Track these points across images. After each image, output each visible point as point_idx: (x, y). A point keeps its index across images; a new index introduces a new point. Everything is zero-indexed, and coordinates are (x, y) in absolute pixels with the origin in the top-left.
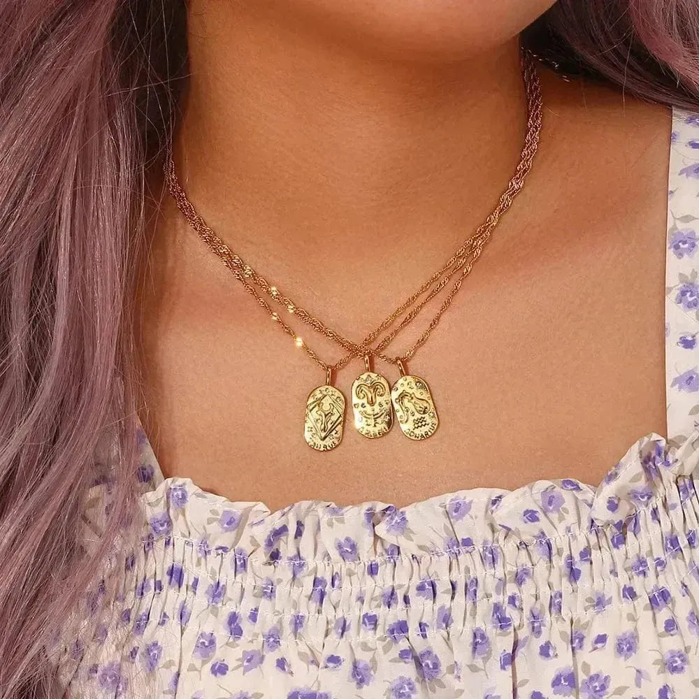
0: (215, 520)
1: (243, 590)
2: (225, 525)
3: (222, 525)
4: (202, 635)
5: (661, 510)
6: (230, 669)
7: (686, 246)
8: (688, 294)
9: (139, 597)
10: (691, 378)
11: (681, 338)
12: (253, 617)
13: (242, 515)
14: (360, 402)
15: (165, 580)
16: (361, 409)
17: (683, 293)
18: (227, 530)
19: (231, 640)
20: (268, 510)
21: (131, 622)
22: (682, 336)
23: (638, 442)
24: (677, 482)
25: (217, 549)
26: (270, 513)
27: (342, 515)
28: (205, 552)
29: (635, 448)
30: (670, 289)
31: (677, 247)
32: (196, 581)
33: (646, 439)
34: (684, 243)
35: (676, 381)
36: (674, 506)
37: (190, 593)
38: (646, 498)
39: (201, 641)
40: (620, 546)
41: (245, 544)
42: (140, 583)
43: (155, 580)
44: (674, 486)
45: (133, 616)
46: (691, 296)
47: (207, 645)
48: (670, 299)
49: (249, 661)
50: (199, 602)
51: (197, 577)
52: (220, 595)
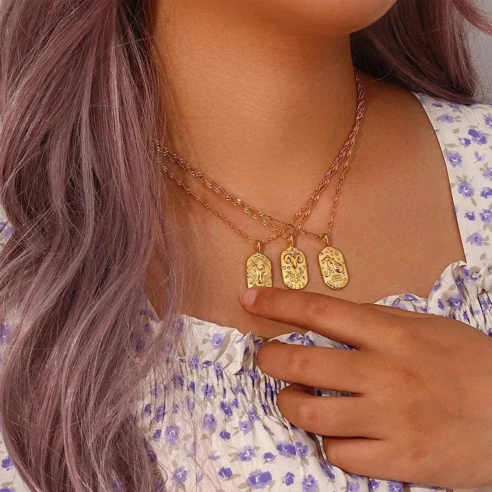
0: (208, 340)
1: (225, 390)
2: (215, 344)
3: (213, 343)
4: (206, 415)
5: (469, 313)
6: (232, 434)
7: (456, 160)
8: (464, 188)
9: (154, 396)
10: (477, 238)
11: (466, 214)
12: (236, 405)
13: (225, 337)
14: (287, 265)
15: (171, 384)
16: (287, 270)
17: (461, 187)
18: (216, 347)
19: (227, 418)
20: (241, 334)
21: (152, 413)
22: (466, 212)
23: (451, 265)
24: (478, 299)
25: (203, 364)
26: (242, 335)
28: (195, 365)
29: (449, 268)
30: (454, 185)
31: (451, 161)
32: (193, 384)
33: (456, 264)
34: (455, 159)
35: (468, 239)
36: (478, 312)
37: (191, 392)
38: (459, 302)
39: (207, 419)
42: (153, 387)
44: (477, 300)
45: (152, 409)
46: (466, 189)
47: (210, 422)
48: (455, 191)
49: (245, 427)
50: (198, 396)
51: (193, 382)
52: (211, 392)
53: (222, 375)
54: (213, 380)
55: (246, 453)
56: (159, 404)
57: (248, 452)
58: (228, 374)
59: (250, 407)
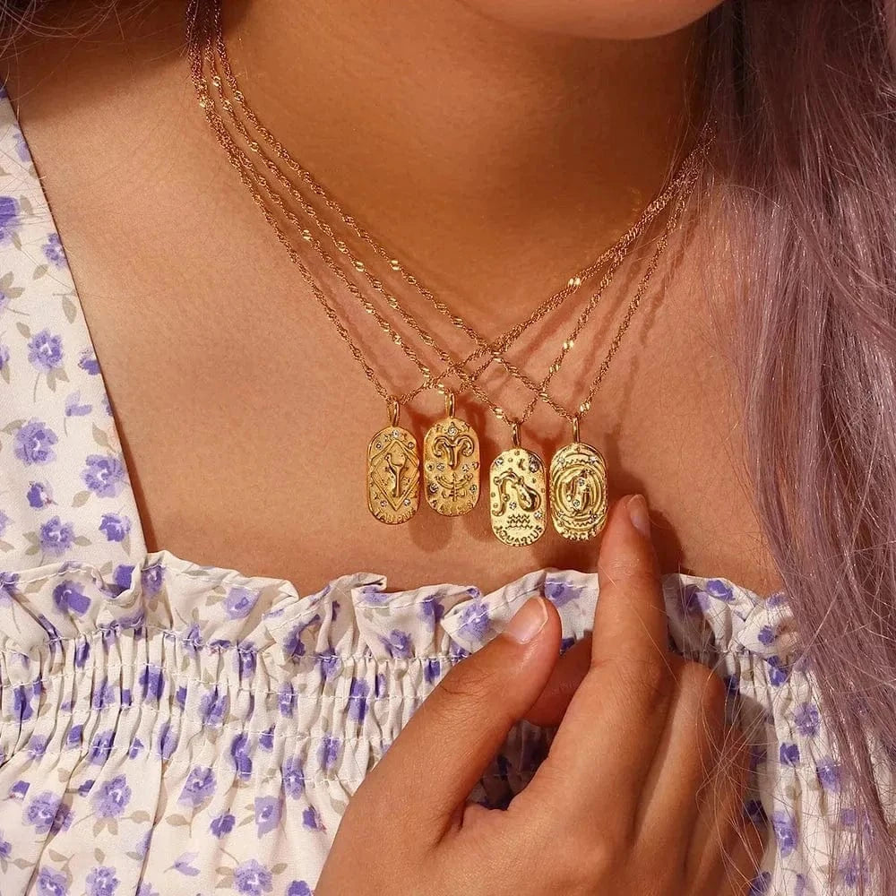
0: (219, 599)
1: (252, 700)
2: (233, 609)
3: (229, 607)
4: (194, 772)
6: (237, 822)
9: (97, 708)
12: (267, 741)
15: (137, 690)
18: (234, 616)
19: (237, 779)
20: (295, 593)
21: (85, 744)
25: (213, 644)
26: (297, 597)
27: (387, 604)
28: (195, 647)
32: (184, 691)
37: (176, 710)
39: (194, 780)
40: (781, 684)
41: (256, 637)
42: (98, 689)
43: (121, 688)
45: (86, 735)
47: (201, 784)
49: (266, 815)
50: (189, 721)
51: (183, 686)
52: (219, 712)
53: (253, 664)
54: (229, 680)
55: (252, 878)
56: (106, 726)
57: (256, 876)
58: (267, 661)
59: (294, 751)
